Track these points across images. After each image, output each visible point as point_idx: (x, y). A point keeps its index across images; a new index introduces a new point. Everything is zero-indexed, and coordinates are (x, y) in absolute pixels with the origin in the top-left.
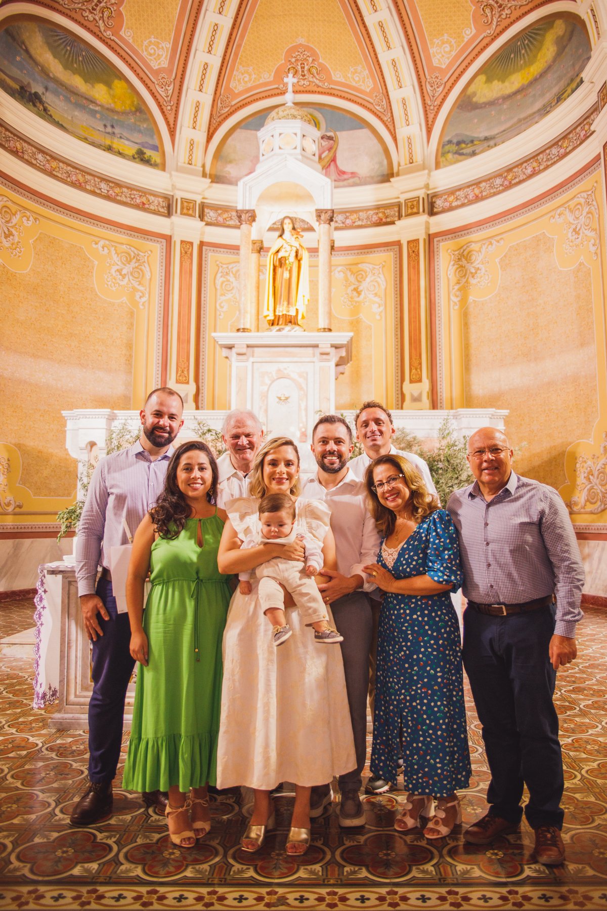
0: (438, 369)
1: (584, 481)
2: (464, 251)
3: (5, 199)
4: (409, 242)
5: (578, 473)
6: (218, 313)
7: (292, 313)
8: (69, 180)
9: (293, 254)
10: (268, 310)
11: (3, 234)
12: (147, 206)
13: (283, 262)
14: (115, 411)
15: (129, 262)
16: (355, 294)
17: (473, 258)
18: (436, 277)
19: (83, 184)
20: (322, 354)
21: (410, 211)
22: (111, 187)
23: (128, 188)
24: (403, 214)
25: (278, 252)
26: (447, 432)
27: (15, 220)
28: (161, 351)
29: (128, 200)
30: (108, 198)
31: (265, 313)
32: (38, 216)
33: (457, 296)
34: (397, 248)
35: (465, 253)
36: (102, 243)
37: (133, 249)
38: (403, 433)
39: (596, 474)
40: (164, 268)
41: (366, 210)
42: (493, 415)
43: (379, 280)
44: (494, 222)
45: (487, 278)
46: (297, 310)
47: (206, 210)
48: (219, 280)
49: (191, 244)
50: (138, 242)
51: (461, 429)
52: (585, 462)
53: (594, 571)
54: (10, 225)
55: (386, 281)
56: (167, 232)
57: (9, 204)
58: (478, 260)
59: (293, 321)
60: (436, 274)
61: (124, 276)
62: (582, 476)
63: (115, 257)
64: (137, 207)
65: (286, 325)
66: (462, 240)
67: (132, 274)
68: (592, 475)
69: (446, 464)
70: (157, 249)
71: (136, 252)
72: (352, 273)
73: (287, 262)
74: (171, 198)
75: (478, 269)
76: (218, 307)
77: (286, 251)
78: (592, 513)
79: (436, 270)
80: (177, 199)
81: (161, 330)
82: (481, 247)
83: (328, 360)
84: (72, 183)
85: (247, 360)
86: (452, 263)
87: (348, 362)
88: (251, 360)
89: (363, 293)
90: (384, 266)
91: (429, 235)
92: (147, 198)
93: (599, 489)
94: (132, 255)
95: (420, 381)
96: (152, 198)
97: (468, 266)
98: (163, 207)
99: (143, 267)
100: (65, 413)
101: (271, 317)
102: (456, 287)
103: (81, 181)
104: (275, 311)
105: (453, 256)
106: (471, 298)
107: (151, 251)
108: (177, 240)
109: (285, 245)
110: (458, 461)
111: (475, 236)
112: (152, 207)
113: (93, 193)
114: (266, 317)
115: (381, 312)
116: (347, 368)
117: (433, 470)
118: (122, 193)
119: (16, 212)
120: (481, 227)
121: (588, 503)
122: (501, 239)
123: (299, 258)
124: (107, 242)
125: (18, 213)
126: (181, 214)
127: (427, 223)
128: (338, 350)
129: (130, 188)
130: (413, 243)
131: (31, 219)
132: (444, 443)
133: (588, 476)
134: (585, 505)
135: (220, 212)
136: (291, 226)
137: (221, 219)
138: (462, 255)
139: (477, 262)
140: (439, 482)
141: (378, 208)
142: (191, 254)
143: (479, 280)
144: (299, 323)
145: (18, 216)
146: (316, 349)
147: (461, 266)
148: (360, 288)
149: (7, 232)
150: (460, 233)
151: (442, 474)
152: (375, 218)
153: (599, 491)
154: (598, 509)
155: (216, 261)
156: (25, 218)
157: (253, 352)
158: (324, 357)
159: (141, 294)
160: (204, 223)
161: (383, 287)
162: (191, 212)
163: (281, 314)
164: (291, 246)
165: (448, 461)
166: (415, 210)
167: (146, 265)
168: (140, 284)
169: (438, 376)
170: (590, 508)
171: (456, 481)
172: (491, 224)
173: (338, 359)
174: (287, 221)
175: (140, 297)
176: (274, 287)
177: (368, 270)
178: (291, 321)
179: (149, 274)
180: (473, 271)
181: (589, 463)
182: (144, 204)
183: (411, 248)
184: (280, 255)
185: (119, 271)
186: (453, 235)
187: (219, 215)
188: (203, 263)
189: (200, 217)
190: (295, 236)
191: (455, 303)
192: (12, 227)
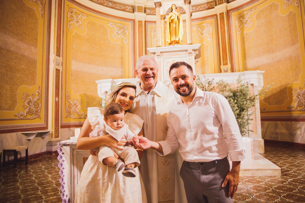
0: (234, 59)
1: (296, 98)
2: (241, 15)
3: (76, 10)
4: (220, 14)
5: (293, 95)
6: (153, 45)
7: (177, 40)
8: (98, 2)
9: (177, 18)
10: (168, 39)
11: (76, 22)
12: (126, 10)
13: (173, 21)
14: (114, 80)
15: (120, 29)
16: (201, 35)
17: (245, 17)
18: (231, 26)
19: (103, 4)
20: (189, 53)
21: (220, 2)
22: (113, 4)
23: (119, 4)
24: (217, 4)
25: (171, 17)
26: (240, 80)
27: (79, 17)
28: (133, 60)
29: (119, 8)
30: (112, 8)
31: (167, 40)
32: (88, 15)
33: (239, 32)
34: (215, 17)
35: (242, 15)
36: (111, 23)
37: (122, 25)
38: (222, 82)
39: (302, 95)
40: (133, 31)
41: (203, 4)
42: (258, 73)
43: (209, 29)
44: (253, 2)
45: (251, 24)
46: (179, 38)
47: (147, 10)
48: (152, 34)
49: (142, 22)
50: (123, 22)
51: (246, 79)
52: (296, 90)
53: (303, 134)
54: (78, 18)
55: (212, 29)
56: (133, 18)
57: (77, 11)
58: (247, 17)
59: (178, 42)
60: (231, 24)
61: (119, 34)
62: (295, 96)
63: (115, 28)
64: (122, 10)
65: (175, 44)
66: (240, 11)
67: (122, 33)
68: (300, 95)
69: (241, 93)
70: (130, 24)
71: (123, 26)
72: (200, 27)
73: (174, 21)
74: (134, 6)
75: (247, 21)
76: (152, 43)
77: (174, 17)
78: (300, 111)
79: (231, 23)
80: (136, 7)
81: (133, 52)
82: (248, 12)
83: (192, 56)
84: (99, 3)
85: (161, 58)
86: (237, 20)
87: (200, 57)
88: (162, 57)
89: (204, 34)
90: (211, 24)
91: (227, 11)
92: (126, 7)
93: (303, 101)
94: (122, 27)
95: (227, 64)
96: (127, 7)
97: (243, 20)
98: (131, 10)
99: (125, 31)
100: (97, 81)
101: (170, 42)
102: (239, 29)
103: (102, 2)
104: (171, 39)
105: (237, 17)
106: (245, 32)
107: (128, 25)
108: (137, 21)
109: (173, 15)
110: (245, 92)
111: (245, 9)
112: (127, 10)
113: (107, 6)
114: (167, 42)
115: (211, 40)
116: (199, 60)
117: (235, 96)
118: (117, 6)
119: (80, 14)
120: (248, 5)
121: (298, 107)
122: (256, 8)
123: (179, 18)
124: (113, 23)
125: (81, 14)
126: (138, 11)
127: (227, 6)
128: (195, 52)
129: (120, 4)
130: (222, 14)
131: (85, 16)
132: (239, 85)
133: (298, 96)
134: (297, 108)
135: (151, 10)
136: (175, 7)
137: (152, 12)
138: (241, 16)
139: (247, 18)
140: (238, 100)
141: (208, 3)
142: (142, 25)
143: (248, 25)
144: (180, 43)
145: (81, 15)
146: (187, 52)
147: (241, 21)
148: (203, 33)
149: (77, 21)
150: (239, 8)
151: (239, 97)
152: (207, 7)
153: (303, 102)
154: (303, 109)
155: (151, 27)
156: (83, 16)
157: (163, 55)
158: (190, 54)
159: (125, 40)
160: (146, 14)
161: (211, 31)
162: (141, 11)
163: (173, 40)
164: (176, 15)
165: (241, 92)
166: (222, 2)
167: (127, 30)
168: (125, 37)
169: (234, 62)
170: (299, 108)
171: (245, 100)
172: (251, 3)
173: (195, 55)
174: (173, 6)
175: (125, 41)
176: (170, 30)
177: (205, 26)
178: (177, 42)
179: (128, 33)
180: (245, 22)
181: (298, 91)
182: (125, 9)
183: (221, 16)
184: (172, 18)
185: (117, 33)
186: (237, 9)
187: (151, 11)
188: (146, 28)
189: (144, 12)
190: (177, 11)
191: (239, 35)
192: (79, 19)
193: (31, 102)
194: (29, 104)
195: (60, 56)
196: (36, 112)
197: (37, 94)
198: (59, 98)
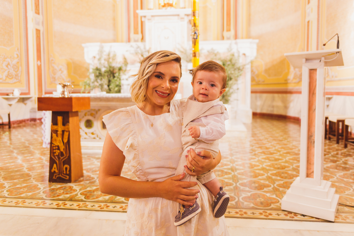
7: (171, 2)
14: (102, 44)
28: (127, 21)
31: (160, 2)
38: (213, 50)
42: (251, 42)
51: (238, 48)
65: (168, 7)
78: (295, 83)
81: (127, 12)
83: (184, 21)
85: (152, 22)
93: (298, 73)
95: (230, 30)
100: (83, 45)
101: (163, 4)
104: (165, 1)
114: (160, 4)
121: (294, 79)
128: (188, 16)
132: (229, 54)
134: (293, 81)
144: (174, 6)
146: (178, 17)
151: (228, 66)
154: (297, 81)
157: (154, 19)
158: (182, 19)
163: (166, 3)
165: (231, 61)
169: (238, 28)
171: (233, 69)
173: (188, 20)
178: (171, 5)
193: (9, 65)
194: (7, 66)
195: (39, 14)
196: (16, 75)
197: (16, 56)
198: (41, 62)
